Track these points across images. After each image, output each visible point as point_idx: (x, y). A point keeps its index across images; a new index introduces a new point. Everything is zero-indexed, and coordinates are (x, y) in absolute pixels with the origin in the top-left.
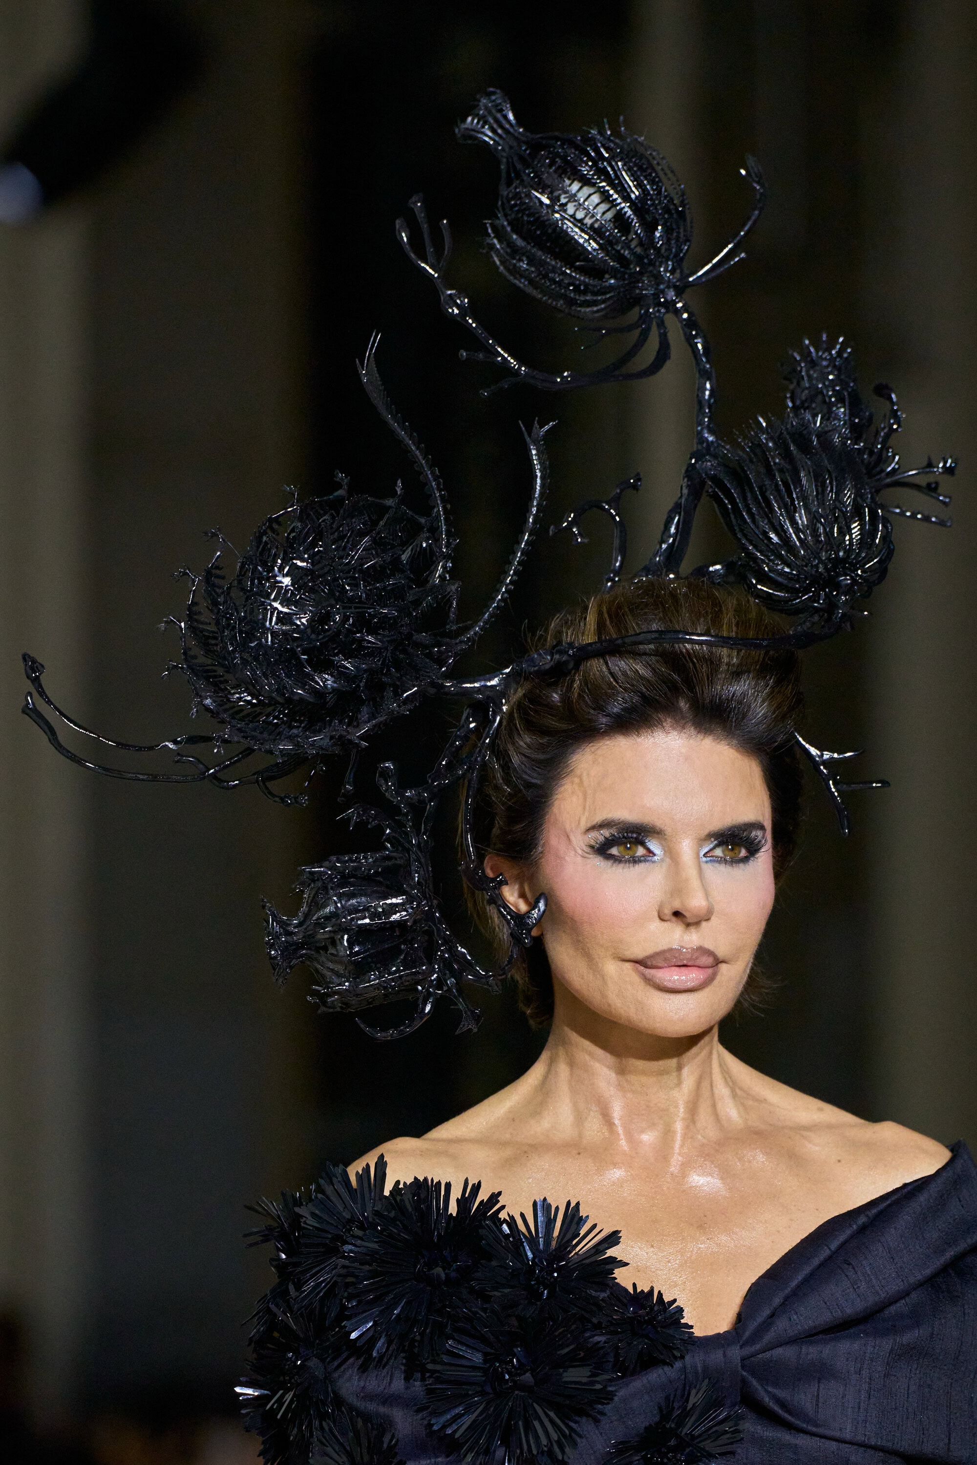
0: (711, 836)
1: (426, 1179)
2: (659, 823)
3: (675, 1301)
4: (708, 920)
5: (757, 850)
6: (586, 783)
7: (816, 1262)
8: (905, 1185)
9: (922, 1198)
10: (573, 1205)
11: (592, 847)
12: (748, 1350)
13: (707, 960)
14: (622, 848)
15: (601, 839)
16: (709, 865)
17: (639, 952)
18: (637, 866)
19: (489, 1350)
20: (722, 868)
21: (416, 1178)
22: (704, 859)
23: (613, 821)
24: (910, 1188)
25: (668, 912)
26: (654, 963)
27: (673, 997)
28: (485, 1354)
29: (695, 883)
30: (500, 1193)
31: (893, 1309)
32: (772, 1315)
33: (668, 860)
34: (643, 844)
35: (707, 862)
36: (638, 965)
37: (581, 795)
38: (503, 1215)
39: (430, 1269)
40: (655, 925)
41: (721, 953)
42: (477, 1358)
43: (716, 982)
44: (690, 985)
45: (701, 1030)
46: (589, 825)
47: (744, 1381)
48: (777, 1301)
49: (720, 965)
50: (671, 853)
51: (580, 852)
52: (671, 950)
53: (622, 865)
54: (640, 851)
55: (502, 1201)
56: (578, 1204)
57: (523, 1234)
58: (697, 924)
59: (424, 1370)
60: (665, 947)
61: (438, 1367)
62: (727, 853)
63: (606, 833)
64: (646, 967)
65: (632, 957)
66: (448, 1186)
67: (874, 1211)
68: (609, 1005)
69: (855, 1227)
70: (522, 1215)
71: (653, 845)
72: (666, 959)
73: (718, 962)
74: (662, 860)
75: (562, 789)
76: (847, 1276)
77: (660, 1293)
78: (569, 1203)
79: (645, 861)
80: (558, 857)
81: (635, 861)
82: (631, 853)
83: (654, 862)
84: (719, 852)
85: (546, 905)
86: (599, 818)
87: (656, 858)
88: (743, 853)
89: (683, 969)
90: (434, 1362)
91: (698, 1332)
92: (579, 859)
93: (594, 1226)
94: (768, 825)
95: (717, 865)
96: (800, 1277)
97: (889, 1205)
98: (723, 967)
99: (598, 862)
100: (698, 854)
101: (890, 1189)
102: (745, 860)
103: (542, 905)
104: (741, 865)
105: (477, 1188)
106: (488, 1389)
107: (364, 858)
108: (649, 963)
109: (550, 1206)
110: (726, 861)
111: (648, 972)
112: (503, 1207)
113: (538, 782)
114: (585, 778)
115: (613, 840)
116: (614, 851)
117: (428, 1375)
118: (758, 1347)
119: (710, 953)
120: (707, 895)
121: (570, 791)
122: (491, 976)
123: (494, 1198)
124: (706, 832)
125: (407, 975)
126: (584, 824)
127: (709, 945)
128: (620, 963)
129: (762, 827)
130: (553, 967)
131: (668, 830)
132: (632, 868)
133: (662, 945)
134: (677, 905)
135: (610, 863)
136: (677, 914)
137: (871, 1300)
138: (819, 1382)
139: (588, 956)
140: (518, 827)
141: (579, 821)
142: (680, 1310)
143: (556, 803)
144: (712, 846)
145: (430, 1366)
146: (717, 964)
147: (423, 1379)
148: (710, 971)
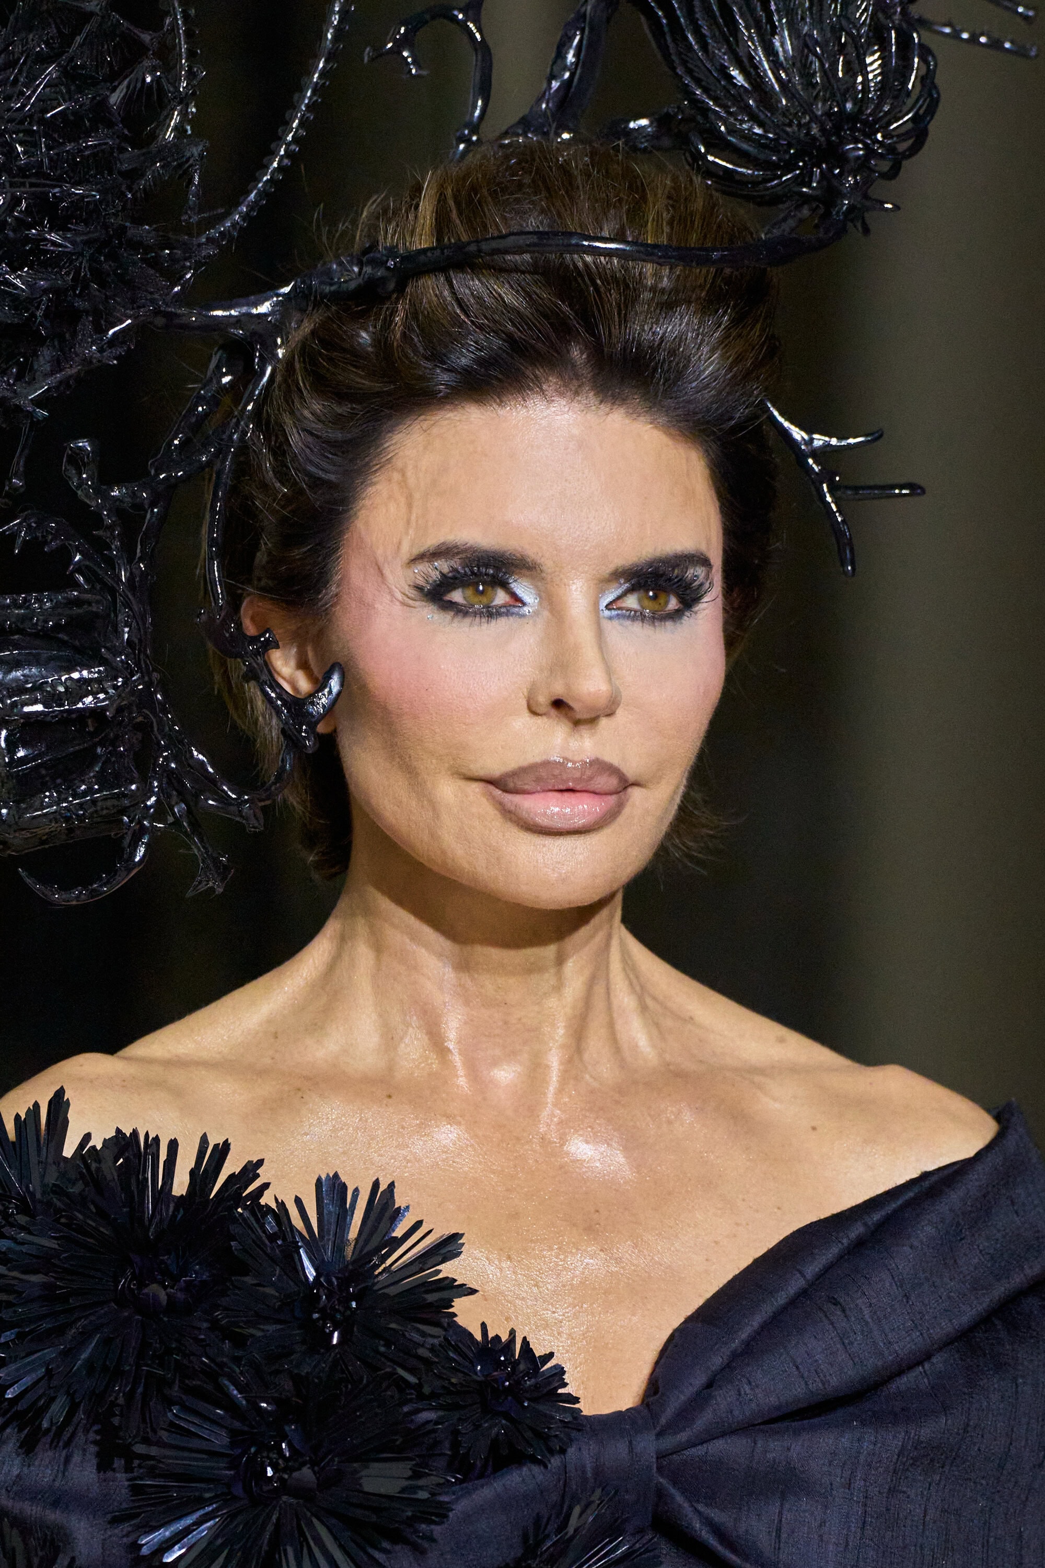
0: (617, 575)
1: (135, 1133)
2: (531, 552)
3: (551, 1355)
4: (610, 715)
5: (697, 600)
6: (412, 481)
7: (781, 1299)
8: (925, 1176)
9: (954, 1198)
10: (383, 1187)
11: (419, 588)
12: (669, 1442)
13: (606, 782)
14: (469, 592)
15: (435, 576)
16: (616, 622)
17: (495, 766)
18: (493, 622)
19: (237, 1424)
20: (638, 629)
21: (118, 1131)
22: (607, 613)
23: (456, 547)
24: (934, 1179)
25: (543, 700)
26: (519, 784)
27: (549, 841)
28: (233, 1433)
29: (590, 653)
30: (260, 1163)
31: (904, 1382)
32: (710, 1385)
33: (546, 613)
34: (505, 585)
35: (610, 618)
36: (491, 788)
37: (403, 500)
38: (267, 1199)
39: (142, 1285)
40: (523, 722)
41: (631, 769)
42: (221, 1439)
43: (621, 819)
44: (580, 822)
45: (596, 898)
46: (416, 551)
47: (661, 1494)
48: (717, 1361)
49: (630, 790)
50: (551, 603)
51: (399, 596)
52: (546, 764)
53: (468, 620)
54: (500, 597)
55: (265, 1174)
56: (392, 1185)
57: (300, 1234)
58: (592, 721)
59: (129, 1456)
60: (538, 759)
61: (154, 1451)
62: (646, 602)
63: (444, 565)
64: (506, 791)
65: (482, 773)
66: (173, 1145)
67: (876, 1217)
68: (444, 852)
69: (845, 1241)
70: (298, 1201)
71: (522, 588)
72: (538, 780)
73: (626, 784)
74: (536, 613)
75: (371, 490)
76: (832, 1324)
77: (525, 1342)
78: (376, 1184)
79: (508, 614)
80: (361, 601)
81: (491, 613)
82: (485, 600)
83: (523, 616)
84: (632, 602)
85: (342, 684)
86: (431, 541)
87: (526, 609)
88: (673, 603)
89: (566, 795)
90: (146, 1441)
91: (587, 1408)
92: (397, 609)
93: (418, 1224)
94: (716, 559)
95: (628, 623)
96: (756, 1321)
97: (902, 1208)
98: (636, 794)
99: (428, 613)
100: (596, 604)
101: (901, 1181)
102: (676, 616)
103: (335, 684)
104: (669, 624)
105: (223, 1150)
106: (238, 1490)
107: (38, 600)
108: (511, 785)
109: (344, 1187)
110: (643, 618)
111: (508, 798)
112: (266, 1186)
113: (332, 477)
114: (410, 473)
115: (455, 578)
116: (457, 596)
117: (136, 1462)
118: (683, 1437)
119: (612, 770)
120: (609, 672)
121: (385, 494)
122: (246, 801)
123: (251, 1170)
124: (611, 567)
125: (105, 799)
126: (407, 550)
127: (611, 757)
128: (463, 784)
129: (705, 562)
131: (548, 564)
132: (485, 626)
133: (533, 755)
134: (558, 690)
135: (448, 616)
136: (558, 704)
137: (872, 1363)
138: (783, 1498)
139: (410, 771)
140: (297, 553)
141: (400, 544)
142: (560, 1371)
143: (362, 514)
144: (619, 592)
145: (140, 1449)
146: (625, 788)
147: (128, 1469)
148: (612, 799)
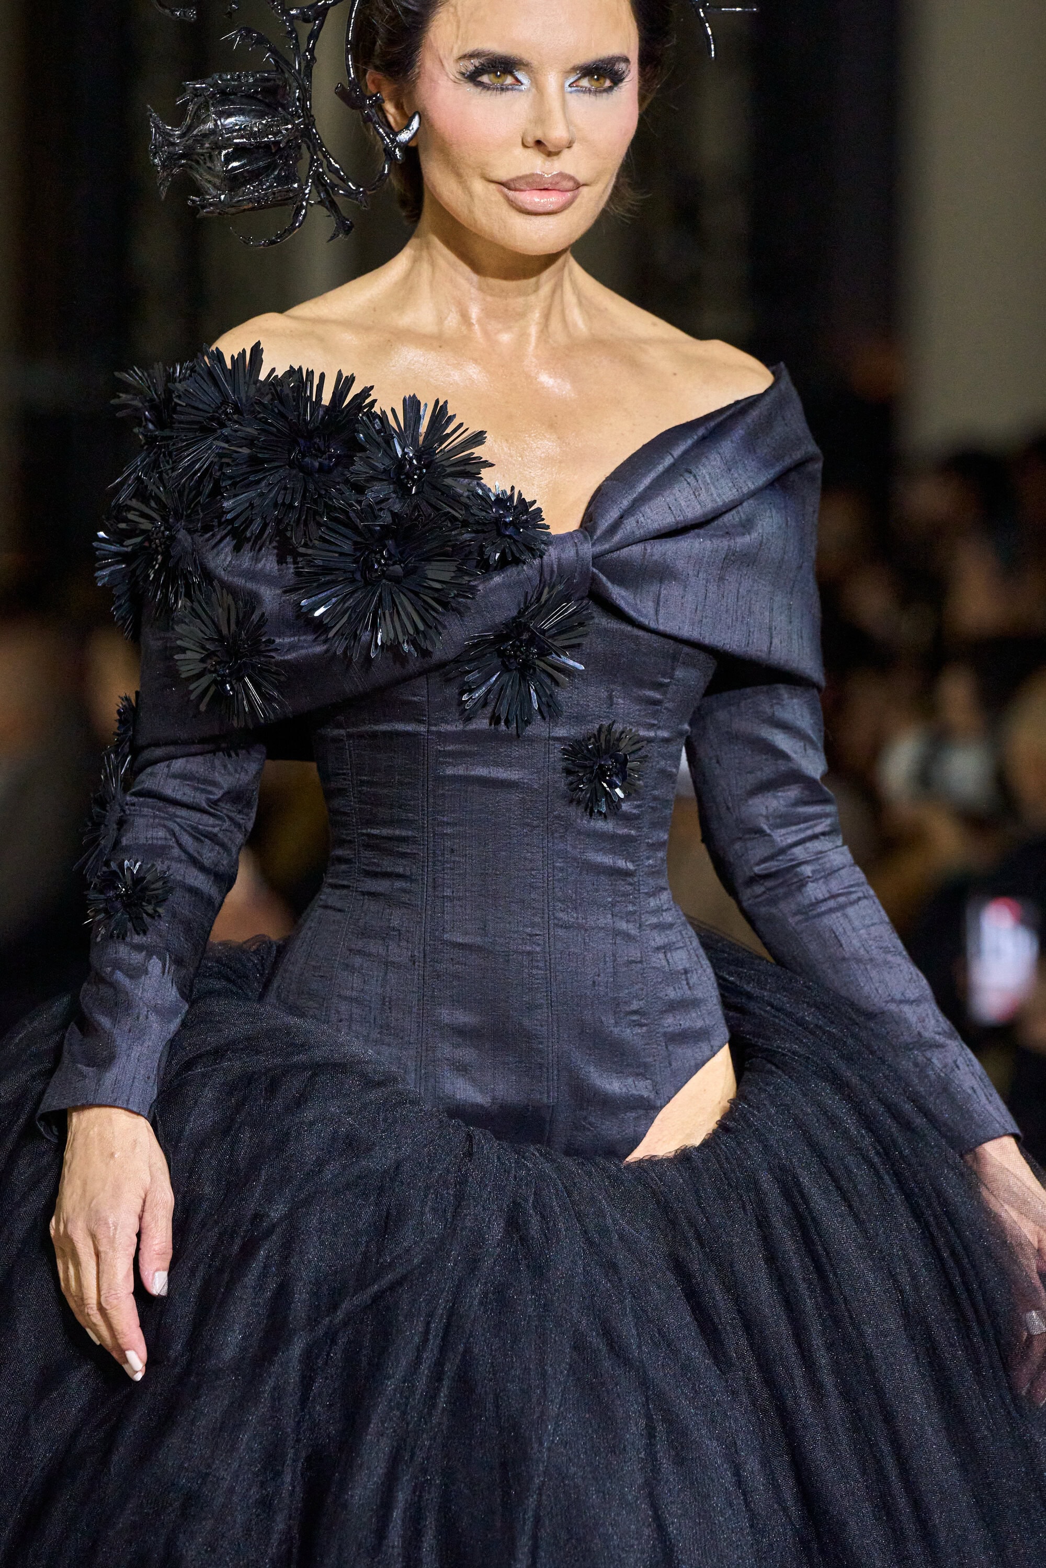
0: (574, 69)
1: (300, 368)
2: (526, 56)
3: (534, 502)
4: (569, 147)
5: (622, 80)
6: (460, 13)
7: (660, 468)
8: (737, 402)
9: (754, 414)
10: (441, 404)
11: (463, 74)
12: (599, 548)
13: (567, 184)
14: (492, 76)
15: (471, 68)
16: (574, 95)
17: (503, 175)
18: (504, 94)
19: (359, 539)
20: (587, 98)
21: (291, 367)
22: (569, 89)
23: (483, 52)
24: (742, 404)
25: (530, 140)
26: (518, 186)
27: (533, 218)
28: (355, 543)
29: (557, 114)
30: (372, 387)
31: (727, 518)
32: (622, 517)
33: (534, 90)
34: (511, 73)
35: (571, 92)
36: (502, 187)
37: (455, 24)
38: (376, 409)
39: (304, 456)
40: (519, 151)
41: (581, 178)
42: (347, 547)
43: (574, 205)
44: (551, 207)
45: (560, 249)
46: (461, 54)
47: (594, 578)
48: (625, 503)
49: (581, 188)
50: (536, 84)
51: (452, 77)
52: (533, 175)
53: (489, 92)
54: (509, 80)
55: (374, 395)
56: (446, 402)
57: (394, 429)
58: (557, 153)
59: (296, 555)
60: (528, 172)
61: (310, 551)
62: (592, 83)
63: (476, 62)
64: (510, 189)
65: (496, 178)
66: (322, 376)
67: (712, 424)
68: (476, 221)
69: (696, 437)
70: (393, 410)
71: (520, 75)
72: (528, 184)
73: (578, 186)
74: (529, 90)
75: (438, 17)
76: (688, 483)
77: (520, 494)
78: (437, 402)
79: (512, 89)
80: (432, 80)
81: (503, 89)
82: (500, 80)
83: (521, 91)
84: (582, 81)
85: (420, 124)
86: (470, 48)
87: (523, 87)
88: (607, 83)
89: (543, 192)
90: (306, 545)
92: (450, 84)
93: (461, 425)
94: (634, 58)
95: (581, 95)
96: (647, 481)
98: (584, 190)
99: (469, 88)
100: (563, 86)
101: (723, 405)
102: (609, 89)
103: (415, 124)
104: (606, 94)
105: (351, 380)
106: (359, 577)
108: (512, 186)
109: (419, 402)
110: (590, 90)
111: (511, 194)
112: (375, 401)
113: (415, 9)
114: (459, 8)
115: (482, 69)
116: (485, 79)
117: (300, 559)
118: (607, 546)
119: (571, 178)
120: (569, 123)
121: (445, 19)
122: (361, 192)
123: (366, 392)
124: (570, 66)
125: (280, 191)
126: (456, 53)
127: (570, 171)
128: (486, 183)
129: (627, 60)
130: (425, 179)
131: (535, 63)
132: (499, 96)
133: (525, 170)
134: (539, 135)
135: (479, 89)
136: (539, 143)
137: (710, 506)
138: (661, 583)
139: (458, 175)
140: (397, 49)
141: (452, 49)
142: (540, 511)
143: (433, 29)
144: (576, 77)
145: (302, 550)
146: (578, 188)
147: (295, 562)
148: (569, 194)
